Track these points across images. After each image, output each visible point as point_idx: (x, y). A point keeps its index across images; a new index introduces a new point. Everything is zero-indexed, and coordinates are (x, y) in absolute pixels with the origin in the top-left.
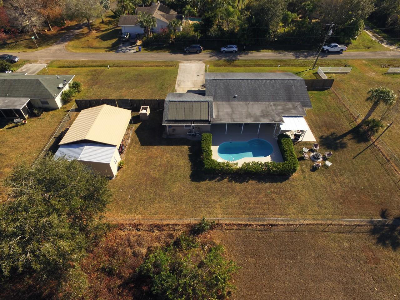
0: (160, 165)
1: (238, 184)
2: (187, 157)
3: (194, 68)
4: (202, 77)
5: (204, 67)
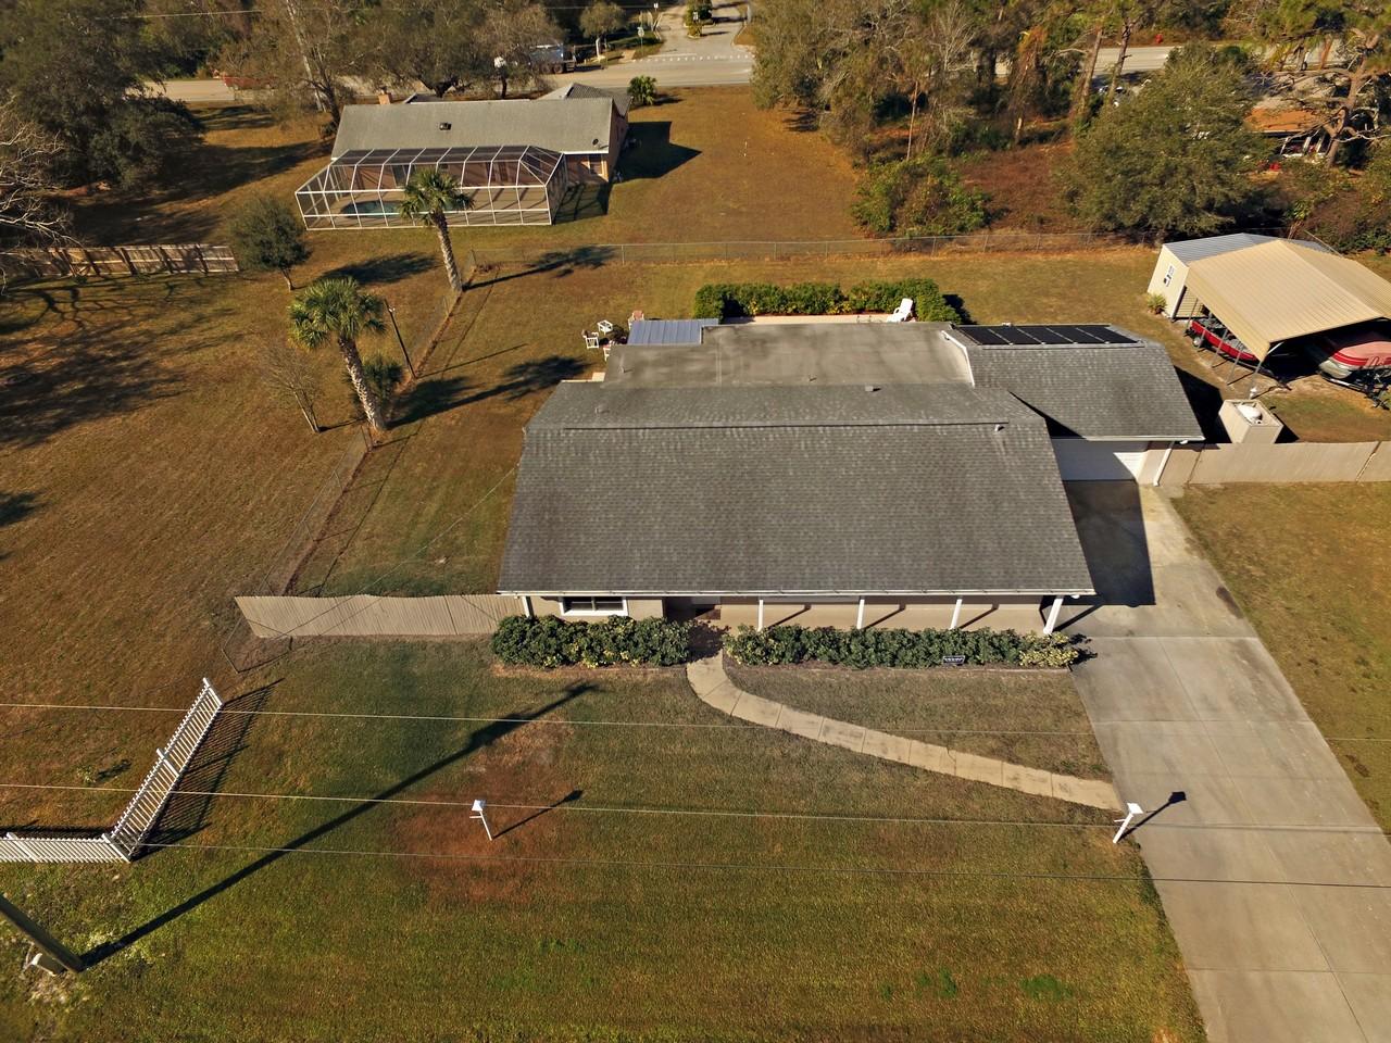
3: (1317, 984)
4: (1138, 769)
5: (1204, 984)
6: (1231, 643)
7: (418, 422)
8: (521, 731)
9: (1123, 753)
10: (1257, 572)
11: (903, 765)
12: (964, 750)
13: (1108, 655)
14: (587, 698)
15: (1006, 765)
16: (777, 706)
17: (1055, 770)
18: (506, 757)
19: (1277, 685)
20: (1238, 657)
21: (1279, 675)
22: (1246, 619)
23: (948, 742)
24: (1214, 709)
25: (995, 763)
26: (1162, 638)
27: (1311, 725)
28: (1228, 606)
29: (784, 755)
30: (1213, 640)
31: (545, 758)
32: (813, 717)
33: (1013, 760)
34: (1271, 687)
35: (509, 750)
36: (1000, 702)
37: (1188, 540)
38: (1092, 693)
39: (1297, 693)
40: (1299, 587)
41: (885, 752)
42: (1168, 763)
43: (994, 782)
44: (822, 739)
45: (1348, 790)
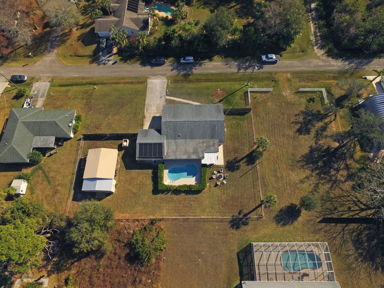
0: (137, 184)
1: (176, 196)
2: (151, 179)
3: (158, 86)
4: (163, 100)
5: (166, 86)
6: (148, 112)
7: (250, 152)
8: (218, 101)
10: (139, 121)
11: (183, 99)
12: (178, 101)
13: (160, 110)
15: (174, 99)
17: (170, 99)
19: (146, 107)
20: (148, 110)
22: (144, 115)
26: (154, 112)
29: (193, 100)
31: (215, 99)
35: (219, 99)
40: (136, 119)
41: (185, 100)
43: (176, 98)
45: (147, 98)
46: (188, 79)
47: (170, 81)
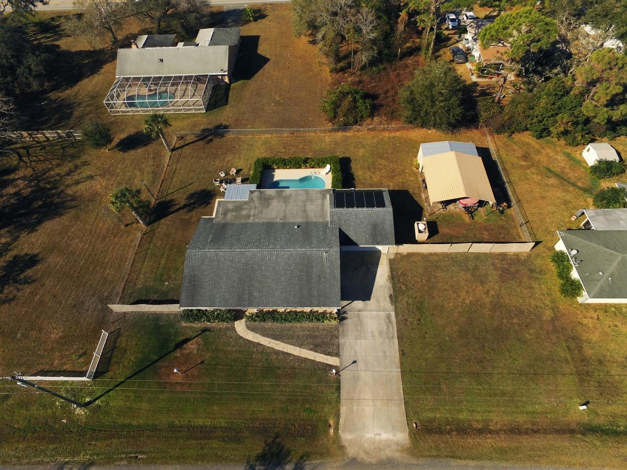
3: (368, 409)
4: (347, 354)
5: (343, 409)
6: (386, 314)
7: (158, 222)
8: (189, 343)
9: (345, 349)
10: (403, 288)
11: (288, 353)
12: (304, 349)
13: (351, 318)
14: (207, 333)
15: (314, 353)
16: (258, 335)
17: (326, 354)
18: (185, 351)
19: (393, 328)
20: (386, 318)
21: (395, 325)
22: (394, 305)
23: (301, 346)
24: (373, 336)
25: (311, 352)
26: (368, 313)
27: (396, 341)
28: (390, 301)
29: (257, 351)
30: (382, 313)
31: (195, 351)
32: (267, 339)
33: (316, 351)
34: (391, 328)
35: (186, 349)
36: (317, 334)
37: (389, 276)
38: (343, 330)
39: (397, 331)
40: (413, 294)
41: (284, 349)
42: (356, 352)
43: (309, 358)
44: (268, 346)
45: (397, 360)
46: (270, 440)
47: (332, 431)
